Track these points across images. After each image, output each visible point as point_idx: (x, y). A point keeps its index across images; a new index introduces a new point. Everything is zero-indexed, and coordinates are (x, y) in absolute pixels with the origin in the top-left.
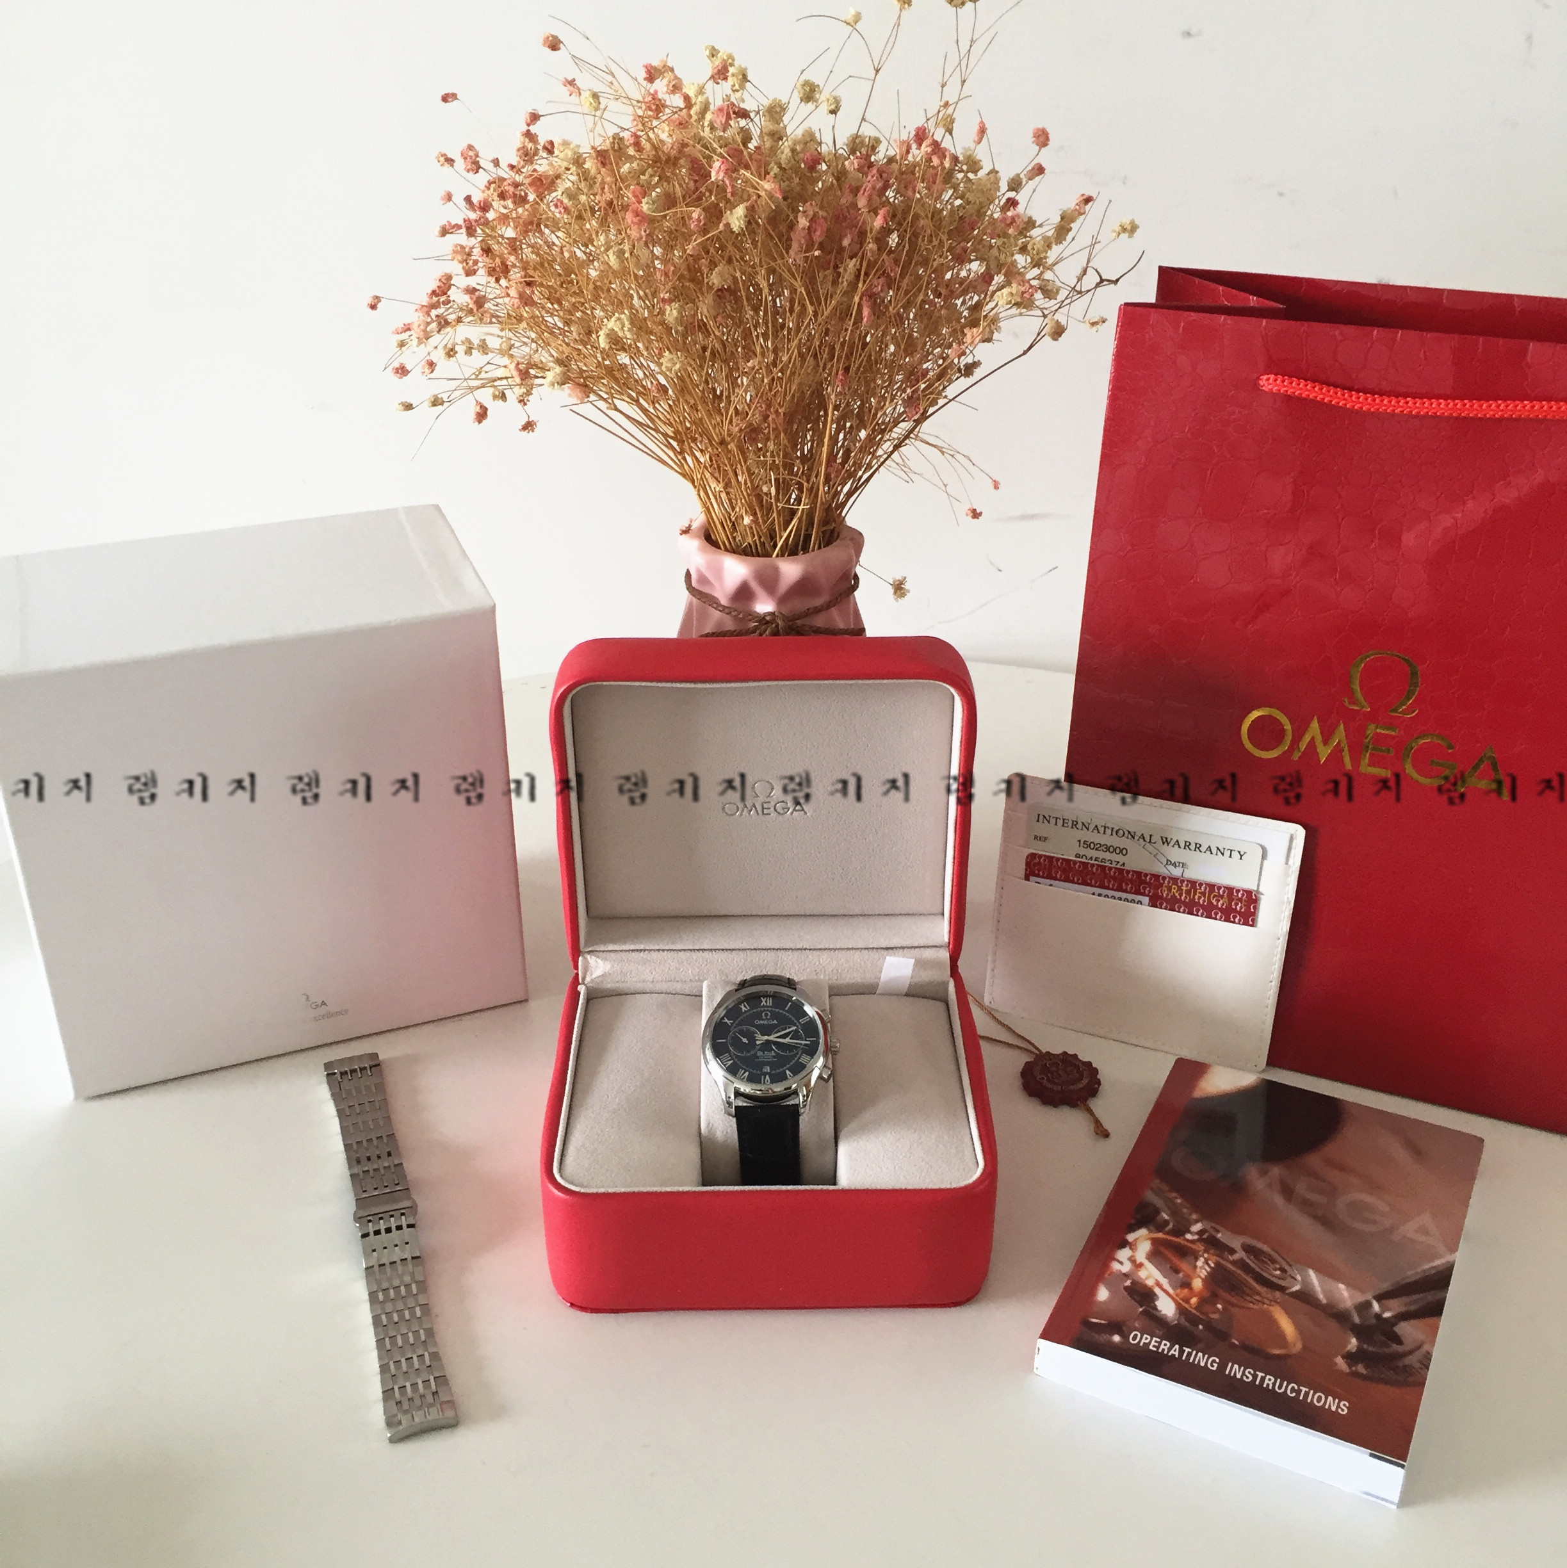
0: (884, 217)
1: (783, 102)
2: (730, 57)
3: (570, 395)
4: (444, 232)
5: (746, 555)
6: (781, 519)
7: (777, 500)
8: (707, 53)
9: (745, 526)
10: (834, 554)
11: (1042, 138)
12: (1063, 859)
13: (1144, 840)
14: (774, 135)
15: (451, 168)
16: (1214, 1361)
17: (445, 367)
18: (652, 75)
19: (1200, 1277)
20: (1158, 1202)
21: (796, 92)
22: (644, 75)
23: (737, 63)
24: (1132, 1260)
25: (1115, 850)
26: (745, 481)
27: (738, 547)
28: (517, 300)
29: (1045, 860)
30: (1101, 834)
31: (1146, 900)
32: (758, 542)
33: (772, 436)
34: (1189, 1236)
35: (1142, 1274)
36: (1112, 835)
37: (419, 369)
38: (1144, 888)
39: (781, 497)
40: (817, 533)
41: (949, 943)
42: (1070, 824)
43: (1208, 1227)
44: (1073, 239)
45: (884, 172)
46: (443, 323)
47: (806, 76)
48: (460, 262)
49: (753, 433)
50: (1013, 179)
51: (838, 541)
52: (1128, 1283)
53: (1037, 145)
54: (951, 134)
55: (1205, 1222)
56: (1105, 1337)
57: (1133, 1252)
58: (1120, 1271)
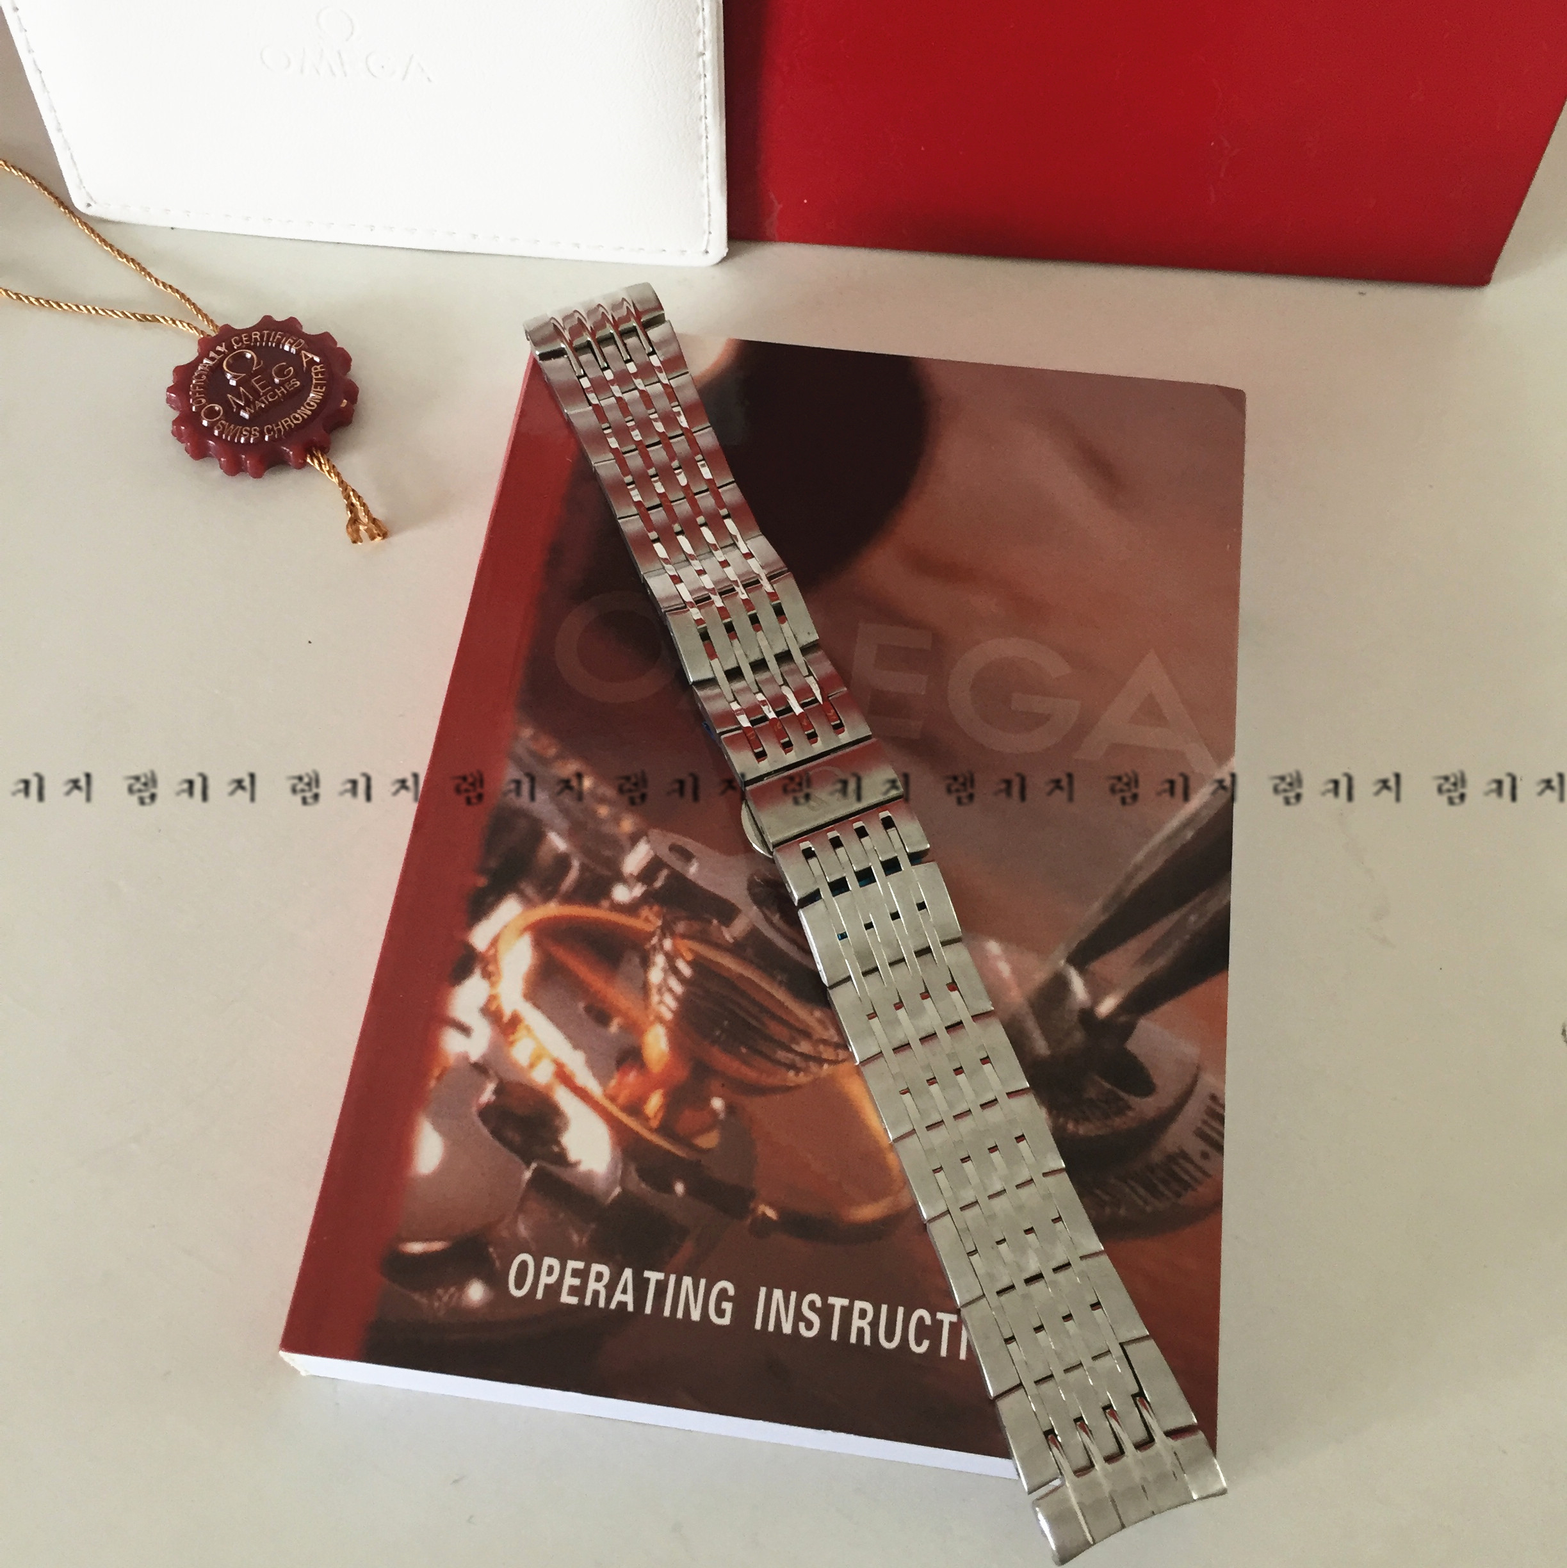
56: (445, 1298)
57: (493, 985)
58: (465, 1057)
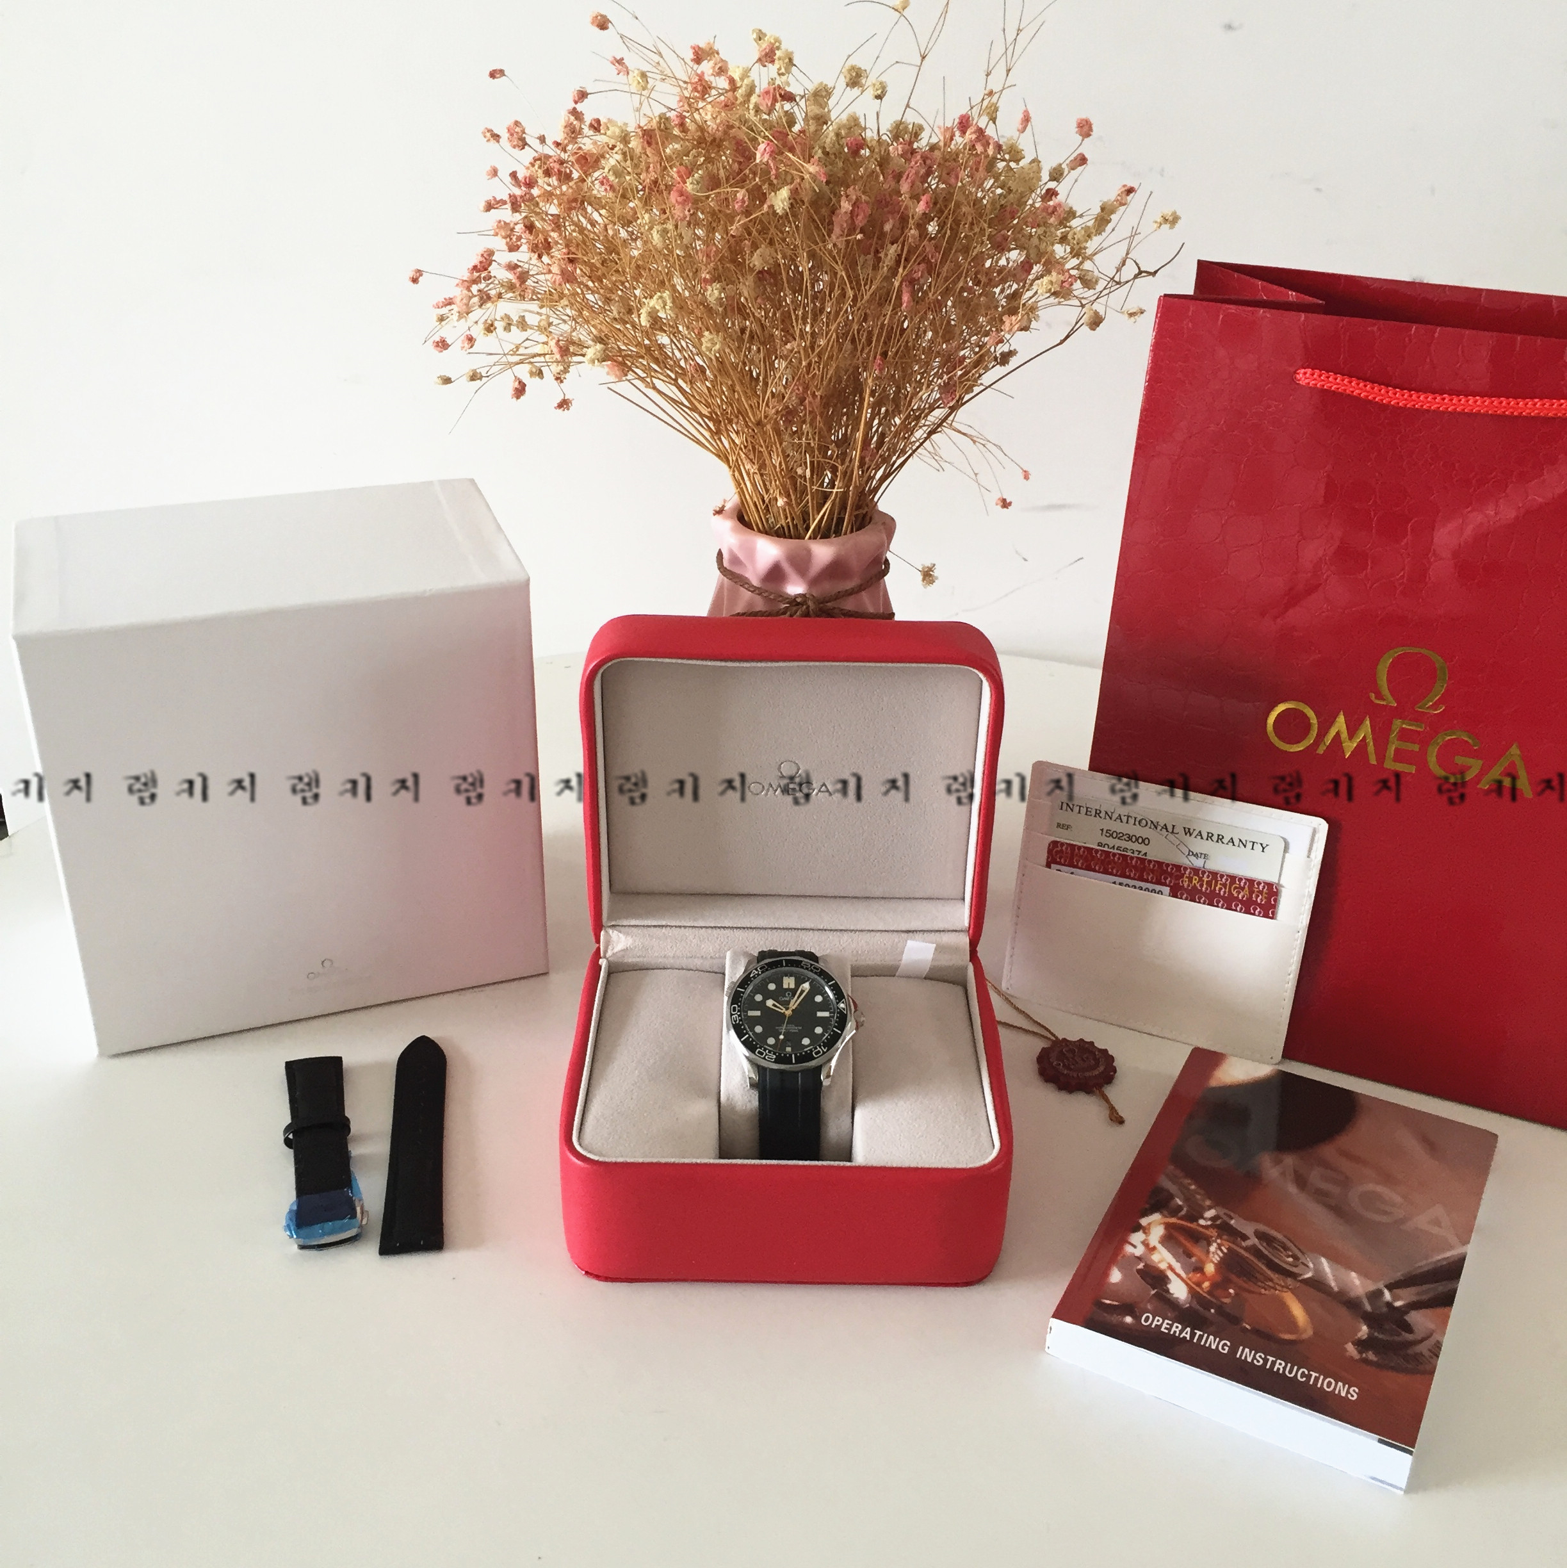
0: (927, 203)
1: (829, 86)
2: (777, 40)
3: (608, 374)
4: (489, 207)
5: (778, 536)
6: (815, 502)
7: (812, 483)
8: (755, 36)
9: (778, 507)
10: (866, 538)
11: (1085, 128)
12: (1084, 847)
13: (1167, 831)
14: (819, 119)
15: (497, 144)
16: (1225, 1344)
17: (485, 342)
18: (700, 56)
19: (1213, 1262)
20: (1172, 1188)
21: (842, 78)
22: (692, 56)
23: (783, 47)
24: (1145, 1244)
25: (1137, 840)
26: (780, 463)
27: (771, 528)
28: (559, 277)
29: (1067, 849)
30: (1124, 823)
31: (1166, 890)
32: (790, 524)
33: (808, 419)
34: (1202, 1222)
35: (1155, 1257)
36: (1135, 824)
37: (459, 344)
38: (1166, 879)
39: (815, 480)
40: (850, 516)
41: (969, 928)
42: (1093, 813)
43: (1221, 1214)
44: (1113, 230)
45: (927, 158)
46: (485, 298)
47: (851, 62)
48: (505, 238)
49: (789, 414)
50: (1055, 169)
51: (869, 526)
52: (1141, 1266)
53: (1081, 135)
54: (994, 123)
55: (1219, 1208)
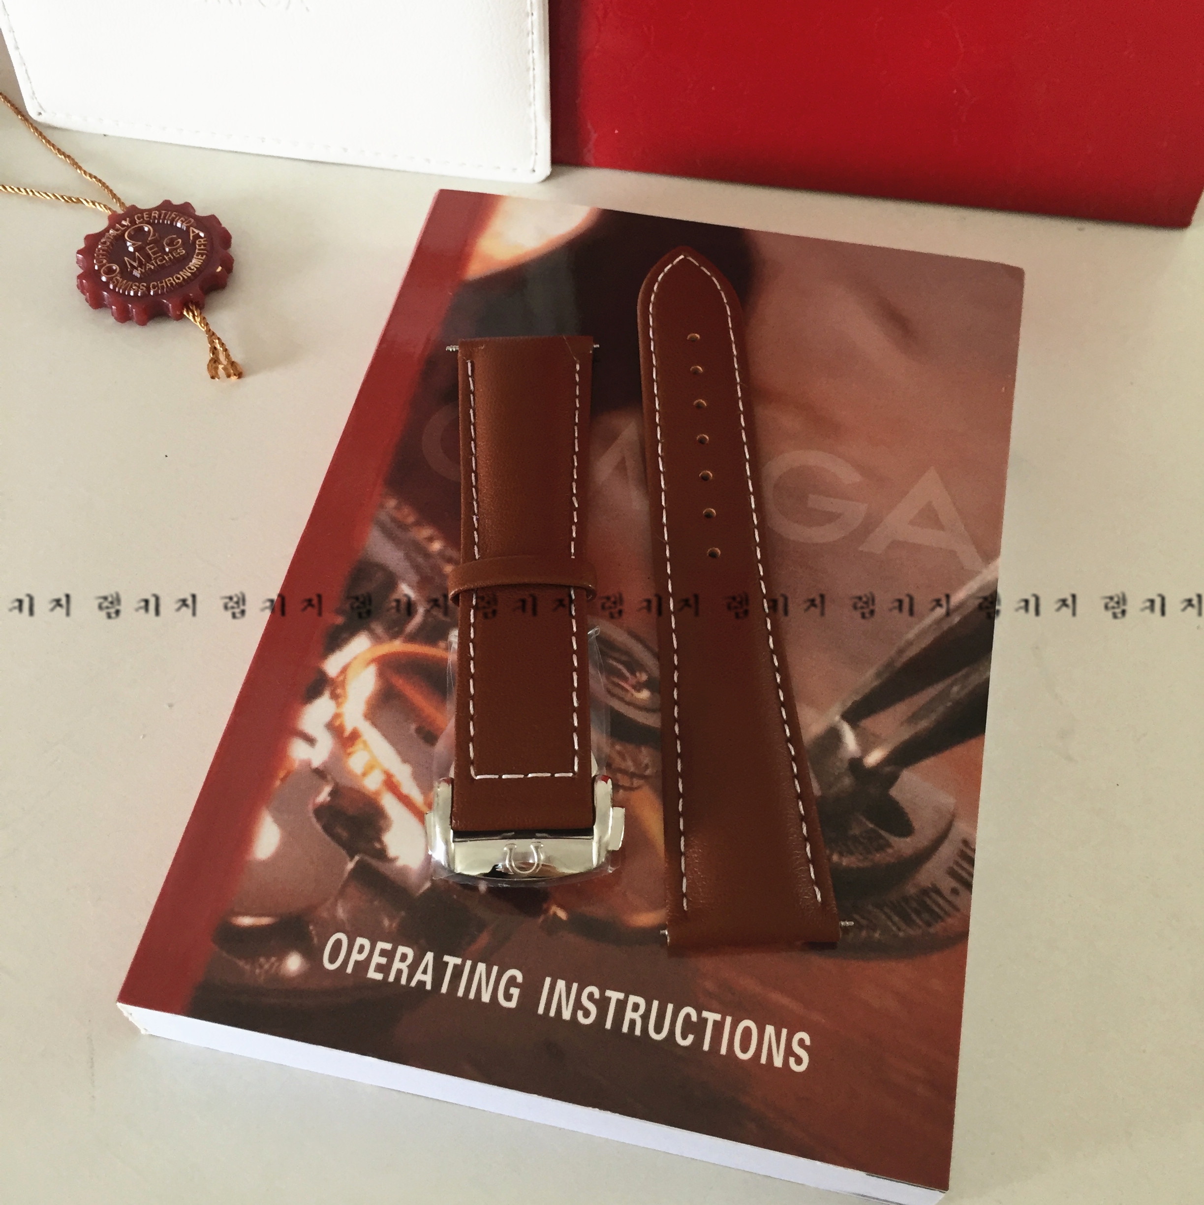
16: (512, 981)
24: (335, 727)
35: (357, 762)
52: (324, 796)
56: (266, 966)
57: (339, 705)
58: (308, 763)
